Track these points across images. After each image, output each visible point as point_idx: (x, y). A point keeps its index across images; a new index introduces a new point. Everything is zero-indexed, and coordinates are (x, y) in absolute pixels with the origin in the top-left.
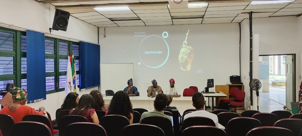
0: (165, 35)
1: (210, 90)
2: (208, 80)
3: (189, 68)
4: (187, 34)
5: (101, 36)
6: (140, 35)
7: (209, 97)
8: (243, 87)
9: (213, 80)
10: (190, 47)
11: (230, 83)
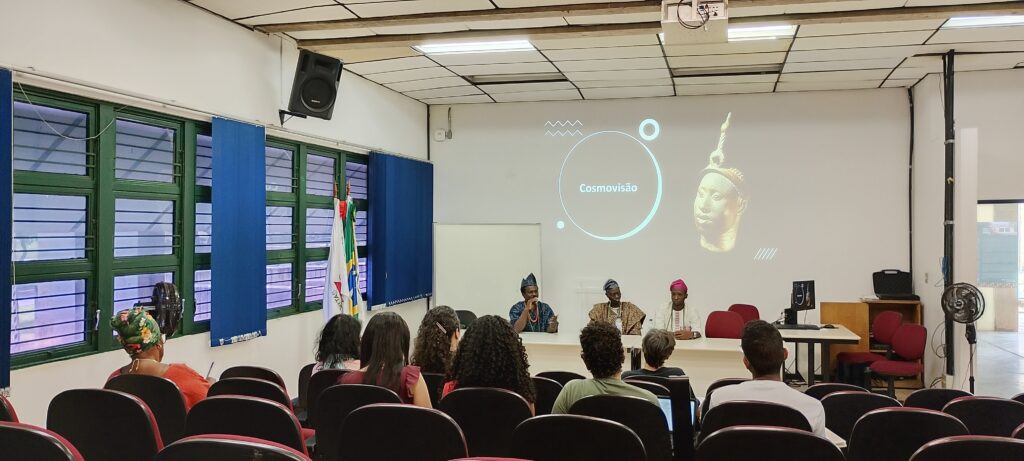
0: (649, 131)
1: (803, 317)
2: (794, 283)
3: (729, 241)
4: (724, 126)
5: (438, 135)
6: (563, 130)
7: (797, 341)
8: (919, 309)
9: (812, 283)
10: (733, 171)
11: (873, 297)
